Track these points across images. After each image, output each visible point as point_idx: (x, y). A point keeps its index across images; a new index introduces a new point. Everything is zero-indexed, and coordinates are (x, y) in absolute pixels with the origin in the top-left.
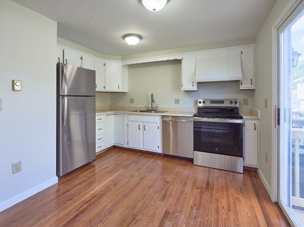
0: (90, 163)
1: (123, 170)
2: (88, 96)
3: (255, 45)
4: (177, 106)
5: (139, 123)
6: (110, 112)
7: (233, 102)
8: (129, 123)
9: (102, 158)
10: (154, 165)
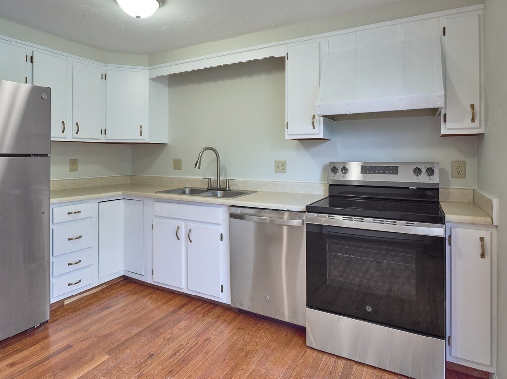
0: (33, 329)
1: (107, 357)
2: (29, 155)
3: (482, 6)
4: (280, 178)
5: (178, 223)
6: (110, 194)
7: (424, 170)
8: (156, 221)
9: (78, 313)
10: (196, 344)
